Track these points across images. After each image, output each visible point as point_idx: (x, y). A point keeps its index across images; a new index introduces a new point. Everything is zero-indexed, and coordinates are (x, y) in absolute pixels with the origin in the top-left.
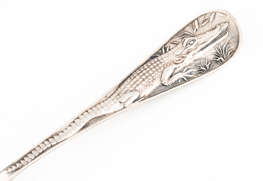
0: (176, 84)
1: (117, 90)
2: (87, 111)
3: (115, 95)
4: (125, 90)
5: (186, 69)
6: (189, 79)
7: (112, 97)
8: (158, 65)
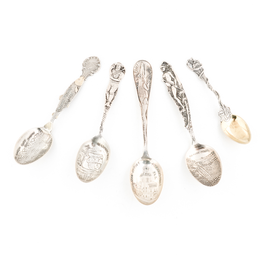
0: (150, 88)
1: (141, 103)
2: (142, 114)
3: (142, 104)
4: (143, 100)
5: (147, 82)
6: (151, 83)
7: (142, 105)
8: (141, 88)
